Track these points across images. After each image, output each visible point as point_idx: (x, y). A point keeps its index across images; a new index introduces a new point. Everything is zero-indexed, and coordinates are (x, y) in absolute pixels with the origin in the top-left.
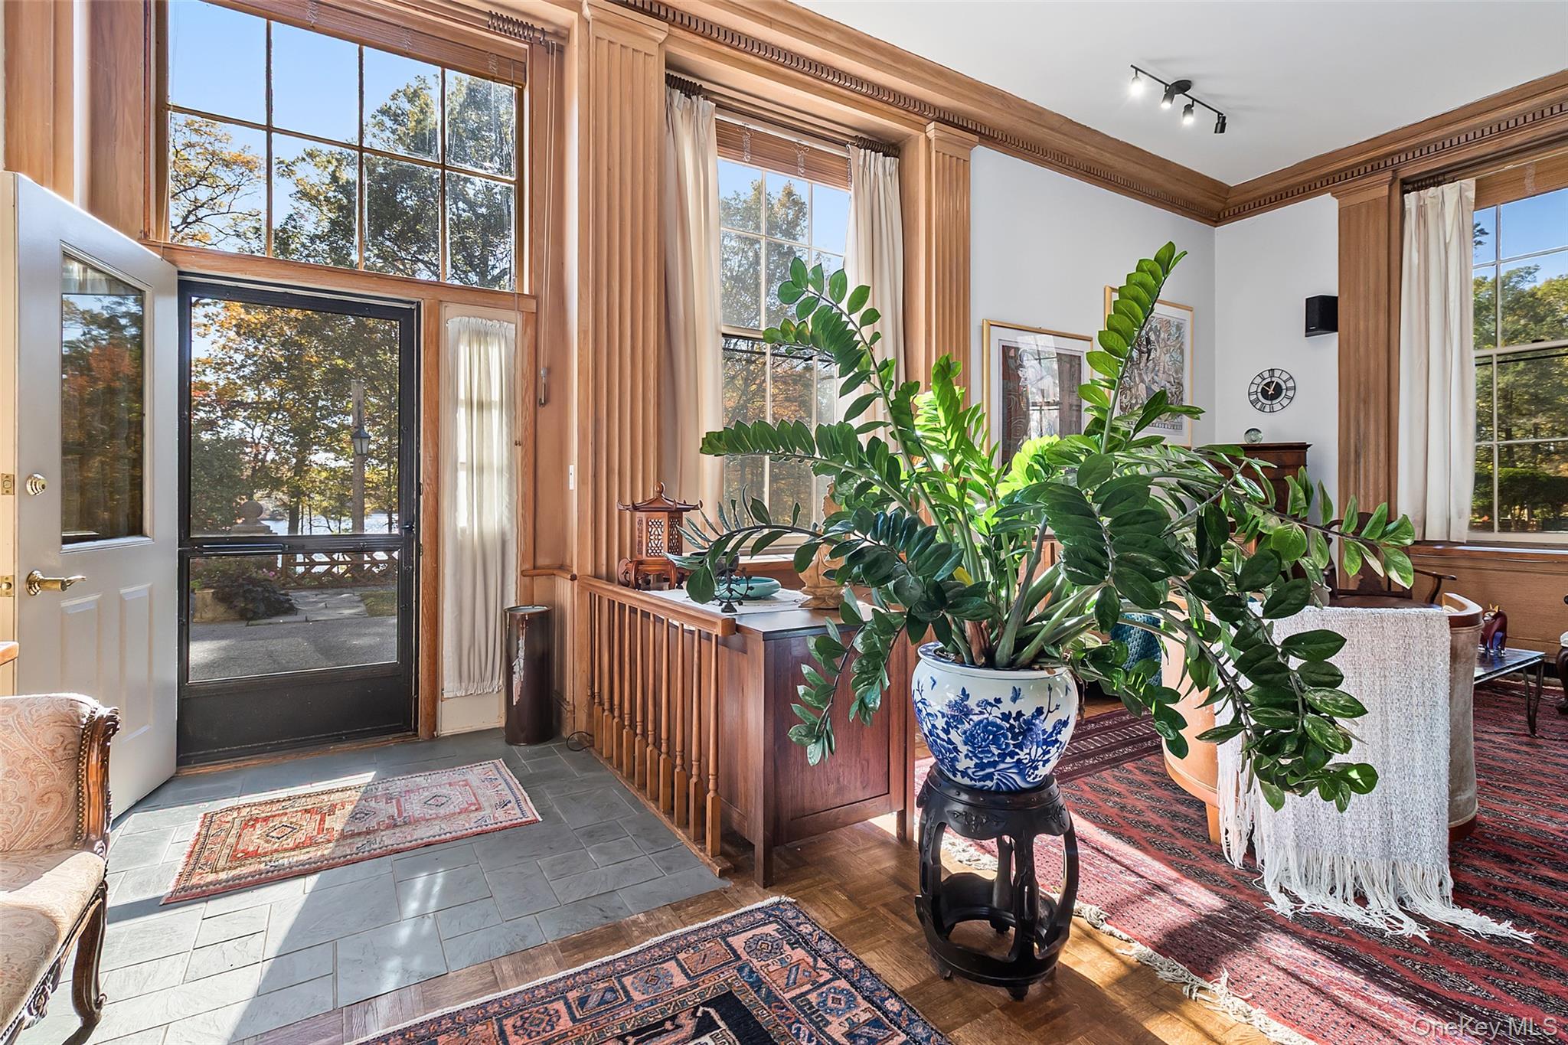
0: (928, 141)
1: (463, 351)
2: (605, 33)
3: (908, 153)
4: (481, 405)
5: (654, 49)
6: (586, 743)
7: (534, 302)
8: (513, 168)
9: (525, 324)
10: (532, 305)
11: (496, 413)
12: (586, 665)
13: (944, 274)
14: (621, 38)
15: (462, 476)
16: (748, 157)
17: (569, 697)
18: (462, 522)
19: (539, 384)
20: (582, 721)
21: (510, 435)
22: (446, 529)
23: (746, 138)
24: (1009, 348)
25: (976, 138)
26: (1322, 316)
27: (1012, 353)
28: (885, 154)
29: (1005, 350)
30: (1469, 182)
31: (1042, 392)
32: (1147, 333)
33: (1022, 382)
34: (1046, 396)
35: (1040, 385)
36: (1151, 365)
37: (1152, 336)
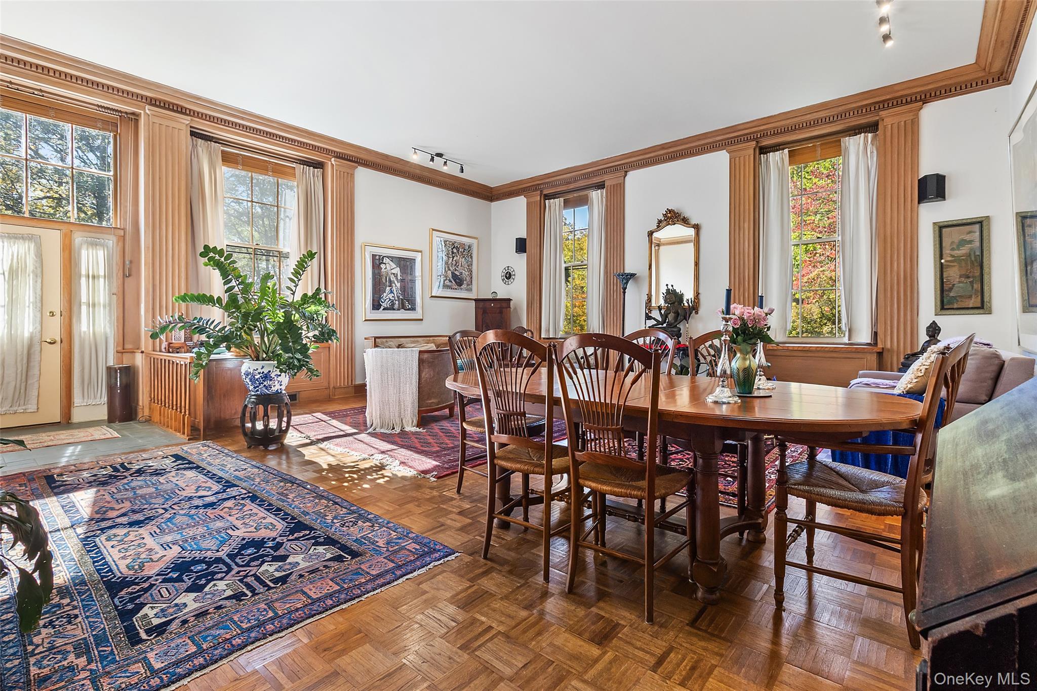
0: (332, 165)
1: (84, 253)
2: (156, 120)
3: (326, 167)
4: (94, 277)
5: (183, 127)
6: (149, 421)
7: (122, 231)
8: (112, 169)
9: (118, 242)
10: (122, 233)
11: (102, 280)
12: (148, 389)
13: (340, 223)
14: (166, 122)
15: (84, 308)
16: (241, 167)
17: (141, 403)
18: (84, 328)
19: (126, 268)
20: (147, 412)
21: (110, 290)
22: (75, 331)
23: (240, 159)
24: (376, 255)
25: (356, 165)
26: (521, 246)
27: (377, 257)
28: (314, 168)
29: (374, 256)
30: (562, 199)
31: (394, 274)
32: (452, 249)
33: (383, 270)
34: (396, 275)
35: (393, 271)
36: (454, 263)
37: (455, 251)
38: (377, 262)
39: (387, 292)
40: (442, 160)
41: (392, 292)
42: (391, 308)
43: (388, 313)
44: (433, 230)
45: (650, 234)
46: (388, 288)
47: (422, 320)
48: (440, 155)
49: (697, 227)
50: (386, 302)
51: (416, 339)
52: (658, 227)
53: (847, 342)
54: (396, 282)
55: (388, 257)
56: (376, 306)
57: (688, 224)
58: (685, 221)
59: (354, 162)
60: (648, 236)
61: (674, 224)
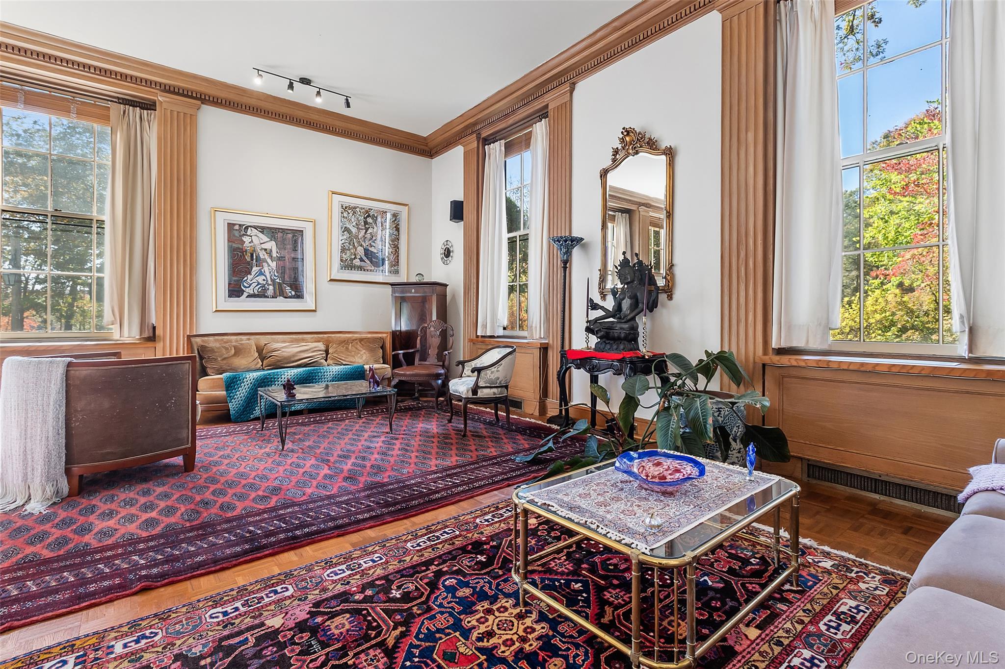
0: (160, 102)
16: (21, 106)
23: (20, 95)
24: (234, 225)
25: (199, 102)
26: (457, 211)
27: (237, 227)
28: (141, 108)
29: (231, 226)
30: (503, 142)
31: (266, 250)
32: (365, 218)
33: (247, 244)
34: (269, 252)
35: (264, 246)
36: (368, 236)
37: (370, 220)
38: (235, 232)
39: (253, 273)
40: (310, 90)
41: (261, 273)
42: (262, 294)
43: (254, 301)
44: (333, 193)
45: (604, 174)
46: (255, 269)
47: (315, 311)
48: (305, 81)
49: (670, 153)
50: (252, 287)
51: (300, 336)
52: (614, 160)
53: (966, 355)
54: (269, 261)
55: (255, 227)
56: (235, 291)
57: (656, 149)
58: (652, 145)
59: (196, 98)
60: (601, 176)
61: (637, 153)
